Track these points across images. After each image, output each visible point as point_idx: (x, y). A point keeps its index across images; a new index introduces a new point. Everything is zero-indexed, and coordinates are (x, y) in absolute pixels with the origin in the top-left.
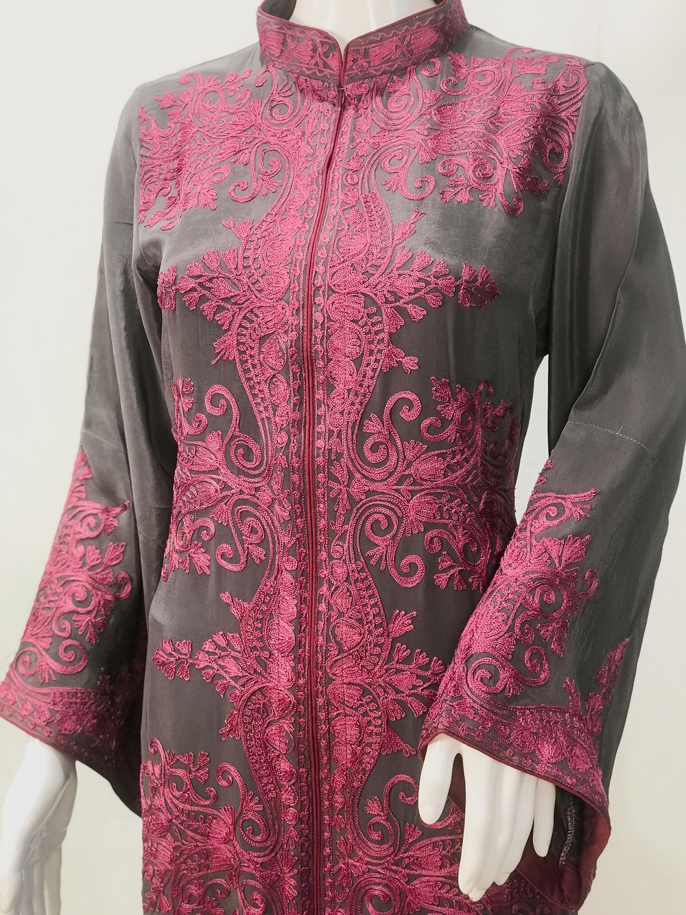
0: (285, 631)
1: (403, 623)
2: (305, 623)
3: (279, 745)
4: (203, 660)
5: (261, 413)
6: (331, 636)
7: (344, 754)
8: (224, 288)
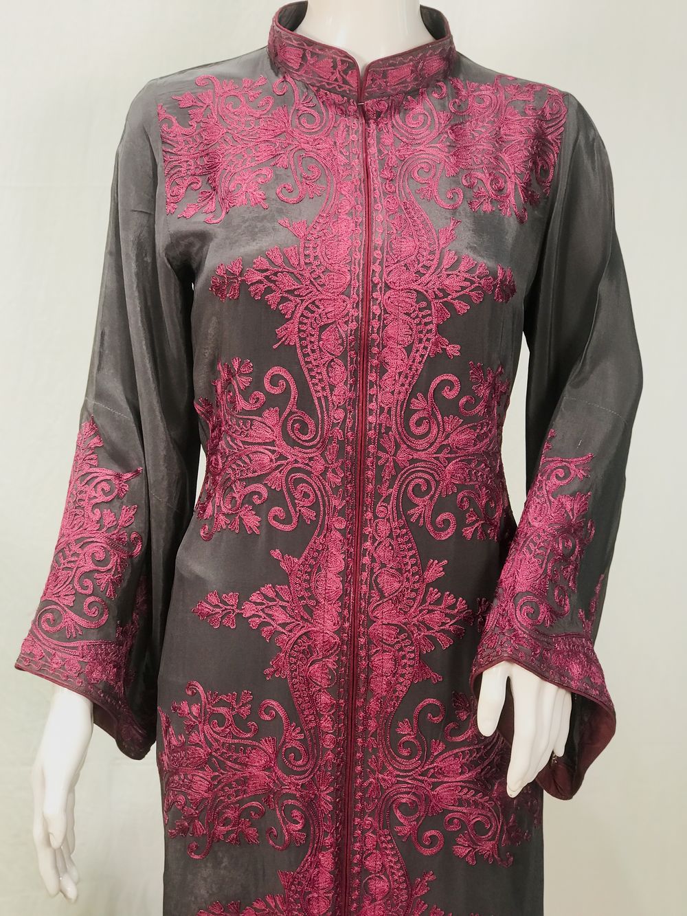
0: (331, 582)
1: (435, 571)
2: (351, 575)
3: (321, 680)
4: (248, 610)
5: (317, 393)
6: (374, 584)
7: (380, 685)
8: (288, 282)
